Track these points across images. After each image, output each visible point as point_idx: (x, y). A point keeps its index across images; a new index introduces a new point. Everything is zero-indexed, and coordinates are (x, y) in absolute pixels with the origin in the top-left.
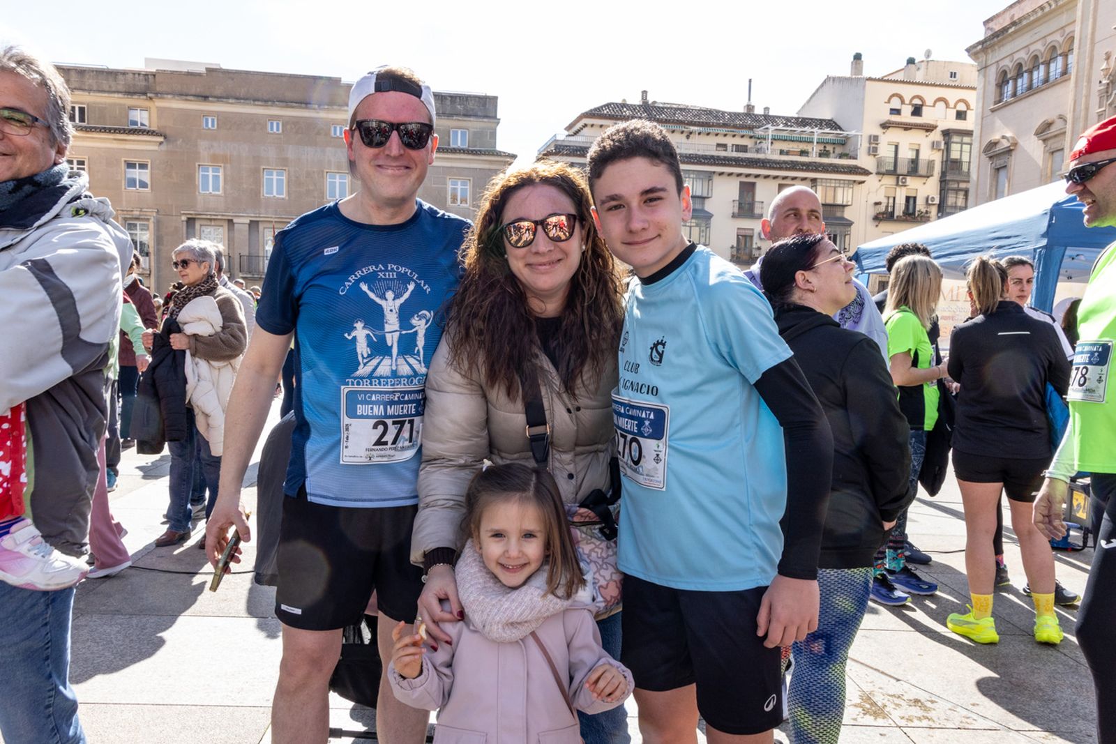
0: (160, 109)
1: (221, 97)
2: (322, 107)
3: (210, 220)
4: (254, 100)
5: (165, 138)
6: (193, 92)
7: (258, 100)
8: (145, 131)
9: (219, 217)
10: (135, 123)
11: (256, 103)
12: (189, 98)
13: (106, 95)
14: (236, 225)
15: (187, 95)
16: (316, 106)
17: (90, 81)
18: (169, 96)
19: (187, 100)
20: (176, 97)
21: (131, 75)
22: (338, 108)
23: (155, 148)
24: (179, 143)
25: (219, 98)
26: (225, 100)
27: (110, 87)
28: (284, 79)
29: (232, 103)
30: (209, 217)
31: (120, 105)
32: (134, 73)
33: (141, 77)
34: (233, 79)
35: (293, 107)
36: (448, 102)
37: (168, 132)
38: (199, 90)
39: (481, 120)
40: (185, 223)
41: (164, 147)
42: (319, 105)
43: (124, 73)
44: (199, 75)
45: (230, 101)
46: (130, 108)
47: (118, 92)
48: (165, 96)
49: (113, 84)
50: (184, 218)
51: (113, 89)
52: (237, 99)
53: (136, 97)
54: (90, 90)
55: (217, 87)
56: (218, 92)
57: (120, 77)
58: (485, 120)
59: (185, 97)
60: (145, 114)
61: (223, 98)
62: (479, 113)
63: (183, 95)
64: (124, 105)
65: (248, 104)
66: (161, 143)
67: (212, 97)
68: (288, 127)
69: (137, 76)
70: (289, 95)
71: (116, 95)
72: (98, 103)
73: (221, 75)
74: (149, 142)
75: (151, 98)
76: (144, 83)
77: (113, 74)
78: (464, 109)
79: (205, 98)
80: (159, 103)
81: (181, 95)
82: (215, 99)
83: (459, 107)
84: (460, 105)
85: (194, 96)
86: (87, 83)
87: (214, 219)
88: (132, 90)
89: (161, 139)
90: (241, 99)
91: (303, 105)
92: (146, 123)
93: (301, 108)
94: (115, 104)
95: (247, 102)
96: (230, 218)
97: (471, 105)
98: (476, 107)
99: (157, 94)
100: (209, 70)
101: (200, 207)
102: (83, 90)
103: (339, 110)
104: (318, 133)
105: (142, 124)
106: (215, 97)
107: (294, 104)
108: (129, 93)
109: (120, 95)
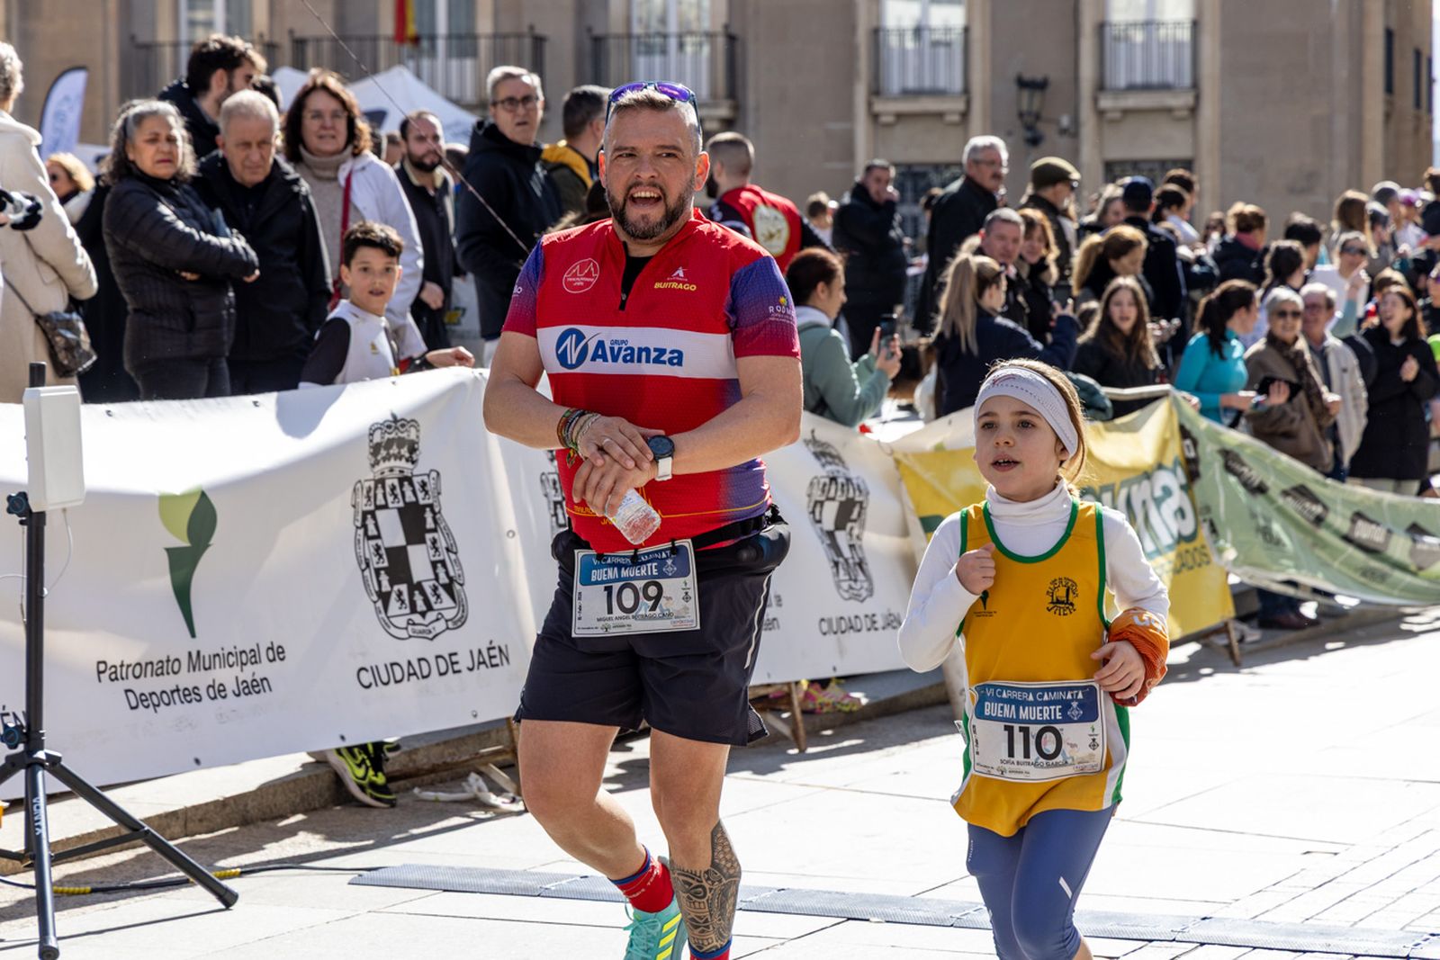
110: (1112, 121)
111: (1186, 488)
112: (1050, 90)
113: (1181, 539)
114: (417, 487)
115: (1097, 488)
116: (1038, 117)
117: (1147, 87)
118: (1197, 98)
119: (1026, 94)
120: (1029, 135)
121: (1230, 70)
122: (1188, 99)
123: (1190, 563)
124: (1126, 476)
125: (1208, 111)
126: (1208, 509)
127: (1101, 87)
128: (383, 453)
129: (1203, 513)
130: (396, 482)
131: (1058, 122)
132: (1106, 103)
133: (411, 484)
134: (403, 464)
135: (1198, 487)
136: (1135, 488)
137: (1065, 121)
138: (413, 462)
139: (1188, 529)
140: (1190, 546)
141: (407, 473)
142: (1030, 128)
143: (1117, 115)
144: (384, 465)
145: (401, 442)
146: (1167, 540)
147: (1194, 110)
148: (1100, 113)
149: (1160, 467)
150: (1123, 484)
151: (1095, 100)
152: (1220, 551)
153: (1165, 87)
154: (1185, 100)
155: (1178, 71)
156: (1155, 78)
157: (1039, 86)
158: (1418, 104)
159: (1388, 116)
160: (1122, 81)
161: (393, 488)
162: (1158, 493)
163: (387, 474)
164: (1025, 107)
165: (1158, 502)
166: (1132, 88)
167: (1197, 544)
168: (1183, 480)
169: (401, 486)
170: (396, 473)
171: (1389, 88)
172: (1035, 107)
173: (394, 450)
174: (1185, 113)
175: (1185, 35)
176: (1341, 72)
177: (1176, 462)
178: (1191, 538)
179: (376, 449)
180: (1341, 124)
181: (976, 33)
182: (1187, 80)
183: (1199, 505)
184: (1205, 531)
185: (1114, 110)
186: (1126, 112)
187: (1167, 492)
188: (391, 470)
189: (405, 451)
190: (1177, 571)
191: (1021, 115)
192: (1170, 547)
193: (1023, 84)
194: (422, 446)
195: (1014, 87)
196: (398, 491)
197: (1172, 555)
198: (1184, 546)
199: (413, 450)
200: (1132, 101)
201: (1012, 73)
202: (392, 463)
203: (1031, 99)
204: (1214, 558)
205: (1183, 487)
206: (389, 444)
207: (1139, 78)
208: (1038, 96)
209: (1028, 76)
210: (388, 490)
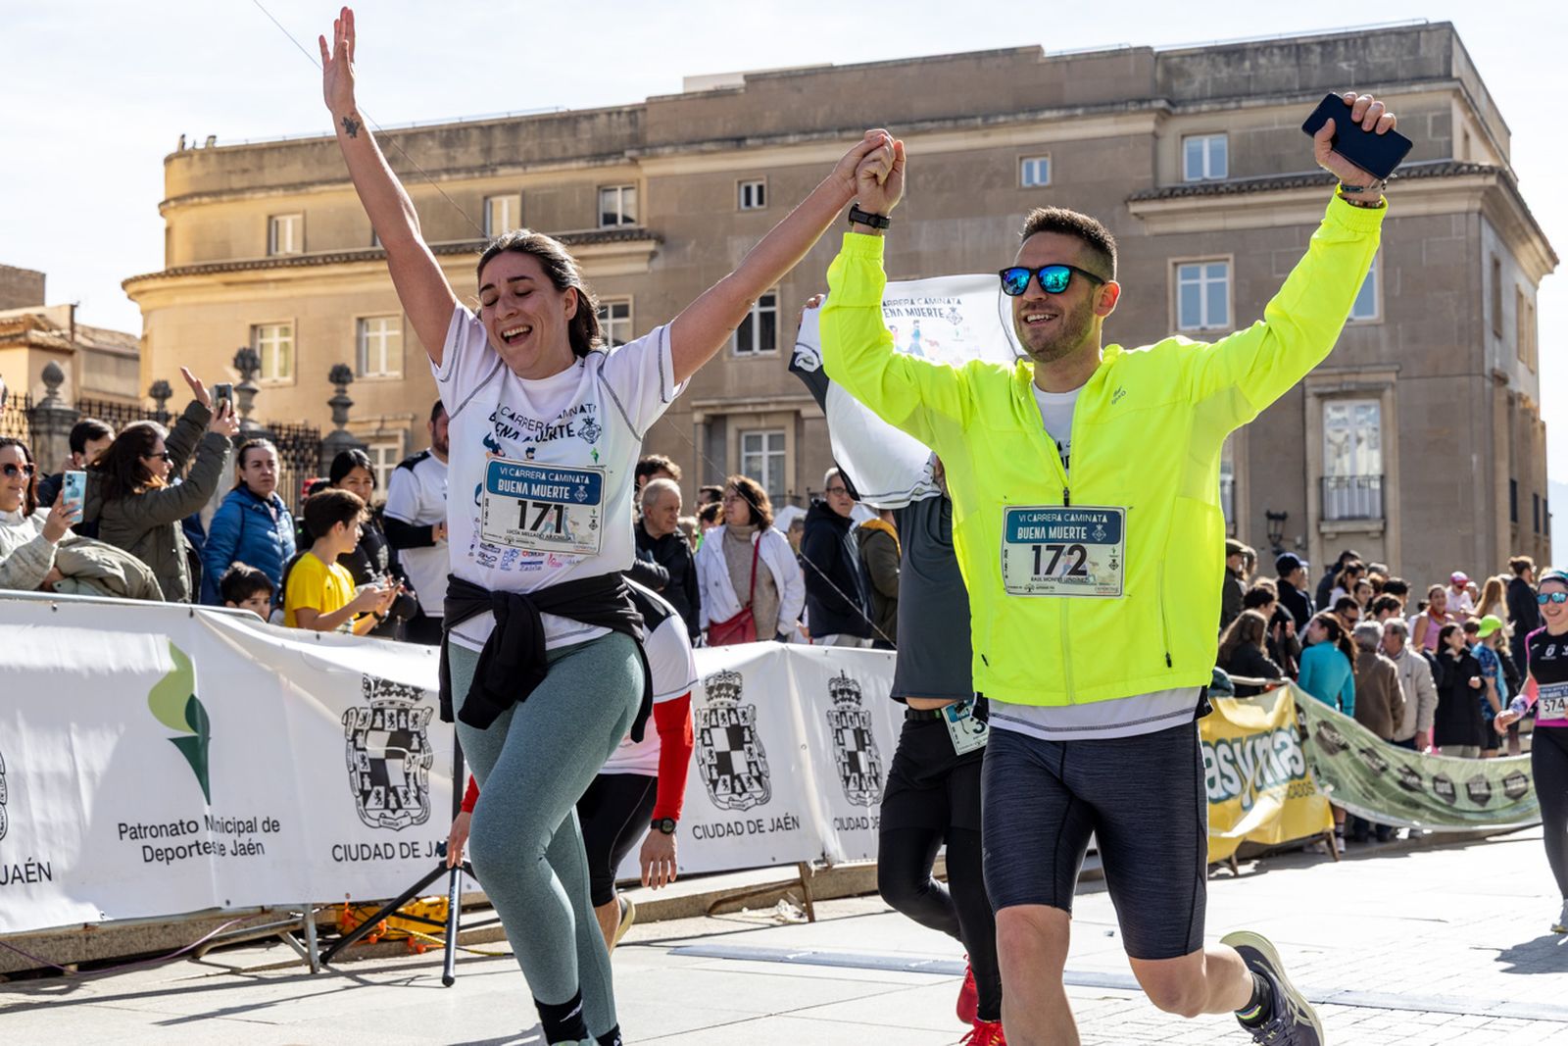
0: (656, 181)
1: (769, 136)
2: (992, 121)
3: (758, 415)
4: (841, 130)
5: (660, 239)
6: (718, 132)
7: (849, 129)
8: (631, 232)
9: (772, 408)
10: (610, 219)
11: (846, 135)
12: (706, 147)
13: (556, 167)
14: (807, 423)
15: (702, 142)
16: (979, 121)
17: (529, 143)
18: (667, 150)
19: (702, 153)
20: (681, 149)
21: (603, 118)
22: (1030, 116)
23: (641, 266)
24: (689, 248)
25: (768, 138)
26: (778, 140)
27: (565, 149)
28: (911, 71)
29: (795, 145)
30: (750, 409)
31: (582, 184)
32: (609, 112)
33: (624, 119)
34: (800, 90)
35: (927, 132)
36: (1315, 58)
37: (668, 229)
38: (730, 128)
39: (1405, 89)
40: (700, 428)
41: (659, 264)
42: (986, 118)
43: (591, 115)
44: (731, 93)
45: (791, 139)
46: (605, 189)
47: (578, 157)
48: (660, 150)
49: (568, 140)
50: (698, 417)
51: (571, 152)
52: (805, 133)
53: (610, 162)
54: (524, 164)
55: (767, 114)
56: (769, 124)
57: (584, 125)
58: (1416, 88)
59: (696, 147)
60: (631, 196)
61: (775, 135)
62: (1401, 73)
63: (693, 143)
64: (590, 183)
65: (830, 140)
66: (653, 255)
67: (752, 137)
68: (921, 179)
69: (615, 117)
70: (921, 106)
71: (574, 165)
72: (542, 187)
73: (775, 85)
74: (629, 254)
75: (634, 161)
76: (627, 131)
77: (568, 121)
78: (1359, 68)
79: (738, 142)
80: (650, 169)
81: (691, 143)
82: (759, 142)
83: (1344, 65)
84: (1347, 59)
85: (716, 140)
86: (522, 149)
87: (767, 414)
88: (605, 150)
89: (650, 246)
90: (813, 131)
91: (949, 124)
92: (632, 214)
93: (942, 130)
94: (570, 187)
95: (827, 135)
96: (795, 407)
97: (1376, 56)
98: (1391, 59)
99: (642, 149)
100: (752, 79)
101: (731, 386)
102: (512, 163)
103: (1034, 122)
104: (989, 185)
105: (626, 220)
106: (759, 137)
107: (929, 125)
108: (599, 156)
109: (582, 164)
110: (1331, 540)
111: (1299, 744)
112: (1288, 520)
113: (1293, 776)
114: (740, 715)
115: (1229, 740)
116: (1281, 537)
117: (1352, 518)
118: (1385, 525)
119: (1272, 523)
120: (1275, 549)
121: (1407, 506)
122: (1379, 526)
123: (1301, 792)
124: (1250, 734)
125: (1393, 533)
126: (1314, 759)
127: (1322, 518)
128: (716, 692)
129: (1310, 760)
130: (725, 712)
131: (1294, 541)
132: (1325, 528)
133: (736, 712)
134: (730, 700)
135: (1306, 744)
136: (1258, 742)
137: (1299, 540)
138: (738, 699)
139: (1299, 770)
140: (1301, 782)
141: (733, 706)
142: (1275, 545)
143: (1333, 536)
144: (715, 700)
145: (729, 686)
146: (1282, 776)
147: (1383, 533)
148: (1322, 535)
149: (1279, 729)
150: (1248, 738)
151: (1318, 527)
152: (1322, 786)
153: (1364, 518)
154: (1377, 526)
155: (1372, 508)
156: (1357, 512)
157: (1282, 517)
158: (1537, 529)
159: (1514, 536)
160: (1335, 514)
161: (723, 715)
162: (1278, 746)
163: (718, 706)
164: (1272, 531)
165: (1277, 752)
166: (1342, 519)
167: (1306, 780)
168: (1297, 739)
169: (729, 713)
170: (725, 705)
171: (1514, 517)
172: (1279, 532)
173: (724, 691)
174: (1377, 535)
175: (1376, 485)
176: (1480, 507)
177: (1292, 726)
178: (1302, 776)
179: (710, 690)
180: (1481, 541)
181: (1240, 485)
182: (1378, 513)
183: (1307, 756)
184: (1311, 773)
185: (1330, 533)
186: (1338, 534)
187: (1284, 745)
188: (722, 703)
189: (731, 692)
190: (1289, 797)
191: (1270, 536)
192: (1284, 781)
193: (1270, 516)
194: (744, 690)
195: (1265, 518)
196: (726, 717)
197: (1286, 786)
198: (1296, 781)
199: (737, 690)
200: (1342, 527)
201: (1264, 511)
202: (722, 699)
203: (1276, 525)
204: (1318, 790)
205: (1295, 743)
206: (720, 687)
207: (1346, 513)
208: (1280, 524)
209: (1273, 512)
210: (719, 716)
